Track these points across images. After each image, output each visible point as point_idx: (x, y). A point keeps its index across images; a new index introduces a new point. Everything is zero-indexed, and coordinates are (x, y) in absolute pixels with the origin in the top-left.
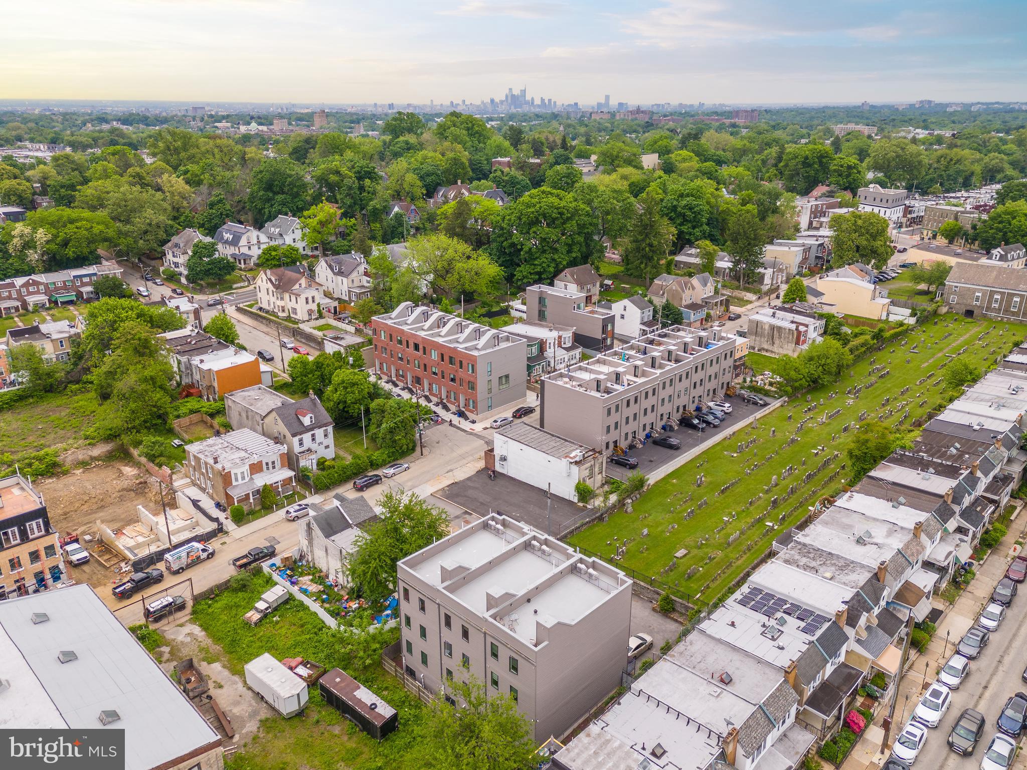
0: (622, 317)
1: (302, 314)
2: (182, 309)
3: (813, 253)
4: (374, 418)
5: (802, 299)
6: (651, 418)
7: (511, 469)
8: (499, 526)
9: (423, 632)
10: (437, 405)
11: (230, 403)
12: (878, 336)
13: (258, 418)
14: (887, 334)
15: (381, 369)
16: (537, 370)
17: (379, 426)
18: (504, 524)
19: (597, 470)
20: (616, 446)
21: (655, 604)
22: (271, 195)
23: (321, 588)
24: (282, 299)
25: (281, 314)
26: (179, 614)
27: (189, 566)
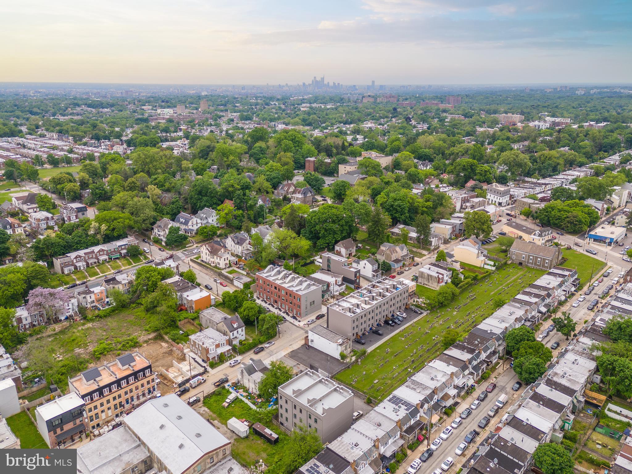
0: (364, 268)
1: (222, 266)
2: (172, 266)
3: (458, 228)
4: (260, 323)
5: (444, 260)
6: (372, 321)
7: (316, 345)
8: (311, 374)
9: (287, 410)
10: (284, 313)
11: (202, 316)
12: (475, 279)
13: (215, 323)
14: (480, 277)
15: (260, 295)
16: (326, 296)
17: (262, 326)
18: (313, 373)
19: (348, 347)
20: (357, 335)
21: (365, 400)
22: (201, 197)
23: (247, 394)
24: (213, 258)
25: (212, 265)
26: (199, 403)
27: (198, 385)
